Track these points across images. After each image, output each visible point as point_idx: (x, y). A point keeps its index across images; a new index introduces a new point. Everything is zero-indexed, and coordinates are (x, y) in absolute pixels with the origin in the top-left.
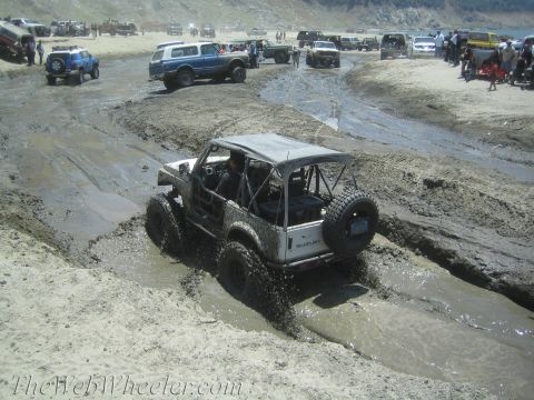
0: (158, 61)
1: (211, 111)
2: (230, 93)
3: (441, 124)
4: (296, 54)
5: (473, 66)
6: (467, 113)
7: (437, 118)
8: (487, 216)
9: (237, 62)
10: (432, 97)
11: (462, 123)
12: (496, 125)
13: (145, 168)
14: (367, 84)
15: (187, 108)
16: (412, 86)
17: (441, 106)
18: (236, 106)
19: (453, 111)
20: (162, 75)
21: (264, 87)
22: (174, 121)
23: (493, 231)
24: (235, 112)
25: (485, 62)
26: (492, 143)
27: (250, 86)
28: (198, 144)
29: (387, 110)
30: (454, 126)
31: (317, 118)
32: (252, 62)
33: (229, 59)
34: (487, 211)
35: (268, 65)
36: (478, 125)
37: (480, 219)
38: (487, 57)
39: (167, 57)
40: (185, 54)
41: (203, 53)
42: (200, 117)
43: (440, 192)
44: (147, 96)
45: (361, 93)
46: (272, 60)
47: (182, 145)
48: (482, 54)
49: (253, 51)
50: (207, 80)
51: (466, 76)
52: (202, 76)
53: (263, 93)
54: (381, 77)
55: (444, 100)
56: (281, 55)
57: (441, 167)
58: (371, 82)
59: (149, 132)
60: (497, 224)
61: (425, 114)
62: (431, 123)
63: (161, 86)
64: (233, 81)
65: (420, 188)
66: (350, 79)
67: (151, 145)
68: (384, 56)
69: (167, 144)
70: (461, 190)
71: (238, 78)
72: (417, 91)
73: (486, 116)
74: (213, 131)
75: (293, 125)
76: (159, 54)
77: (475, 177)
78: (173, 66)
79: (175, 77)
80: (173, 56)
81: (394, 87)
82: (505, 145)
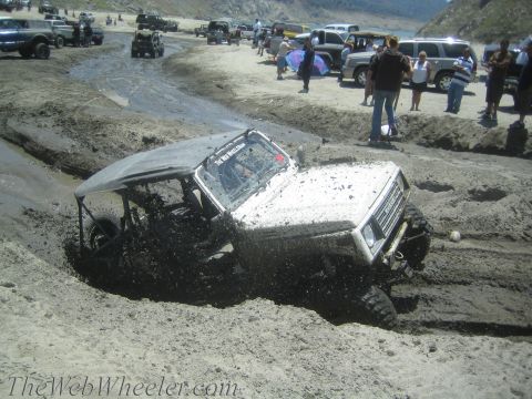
3: (222, 102)
6: (245, 92)
7: (221, 96)
10: (223, 78)
11: (239, 100)
12: (264, 102)
14: (176, 66)
16: (214, 69)
17: (227, 86)
19: (235, 90)
26: (255, 117)
29: (182, 89)
30: (231, 103)
36: (251, 102)
54: (194, 60)
58: (181, 64)
61: (211, 92)
62: (215, 100)
66: (166, 63)
73: (259, 95)
81: (198, 69)
82: (265, 119)
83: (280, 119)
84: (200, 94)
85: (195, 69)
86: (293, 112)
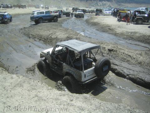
0: (33, 16)
1: (48, 30)
2: (53, 25)
3: (112, 34)
4: (72, 14)
5: (121, 18)
6: (119, 31)
7: (111, 32)
8: (125, 59)
9: (55, 16)
10: (109, 26)
11: (118, 33)
12: (127, 34)
13: (30, 46)
14: (91, 23)
15: (41, 29)
16: (104, 23)
17: (112, 29)
18: (55, 29)
19: (115, 30)
20: (34, 20)
21: (63, 23)
22: (38, 33)
23: (127, 63)
24: (55, 30)
25: (124, 17)
26: (126, 39)
27: (59, 23)
28: (45, 39)
29: (97, 30)
30: (116, 34)
31: (78, 32)
32: (59, 16)
33: (53, 15)
34: (125, 58)
35: (64, 17)
36: (122, 34)
37: (123, 60)
38: (125, 15)
39: (35, 15)
40: (41, 14)
41: (46, 13)
42: (45, 31)
43: (112, 53)
44: (30, 26)
45: (90, 25)
46: (65, 16)
47: (40, 40)
48: (123, 14)
49: (60, 13)
50: (47, 21)
51: (119, 20)
52: (45, 20)
53: (63, 25)
54: (96, 20)
55: (113, 27)
56: (68, 14)
57: (113, 46)
58: (93, 22)
59: (31, 36)
60: (128, 61)
61: (108, 31)
62: (109, 33)
63: (34, 23)
64: (54, 22)
65: (107, 51)
66: (87, 21)
67: (31, 40)
68: (96, 15)
69: (36, 39)
70: (118, 52)
71: (56, 21)
72: (105, 25)
73: (124, 32)
74: (49, 36)
75: (71, 34)
76: (33, 14)
77: (122, 48)
78: (37, 17)
79: (38, 20)
80: (37, 14)
81: (99, 24)
82: (129, 40)
83: (135, 40)
84: (104, 31)
85: (98, 23)
86: (139, 37)
